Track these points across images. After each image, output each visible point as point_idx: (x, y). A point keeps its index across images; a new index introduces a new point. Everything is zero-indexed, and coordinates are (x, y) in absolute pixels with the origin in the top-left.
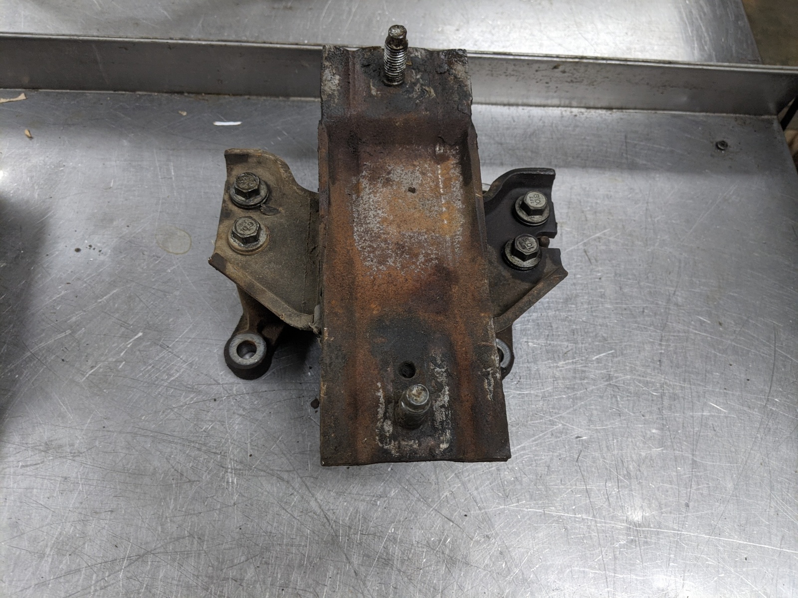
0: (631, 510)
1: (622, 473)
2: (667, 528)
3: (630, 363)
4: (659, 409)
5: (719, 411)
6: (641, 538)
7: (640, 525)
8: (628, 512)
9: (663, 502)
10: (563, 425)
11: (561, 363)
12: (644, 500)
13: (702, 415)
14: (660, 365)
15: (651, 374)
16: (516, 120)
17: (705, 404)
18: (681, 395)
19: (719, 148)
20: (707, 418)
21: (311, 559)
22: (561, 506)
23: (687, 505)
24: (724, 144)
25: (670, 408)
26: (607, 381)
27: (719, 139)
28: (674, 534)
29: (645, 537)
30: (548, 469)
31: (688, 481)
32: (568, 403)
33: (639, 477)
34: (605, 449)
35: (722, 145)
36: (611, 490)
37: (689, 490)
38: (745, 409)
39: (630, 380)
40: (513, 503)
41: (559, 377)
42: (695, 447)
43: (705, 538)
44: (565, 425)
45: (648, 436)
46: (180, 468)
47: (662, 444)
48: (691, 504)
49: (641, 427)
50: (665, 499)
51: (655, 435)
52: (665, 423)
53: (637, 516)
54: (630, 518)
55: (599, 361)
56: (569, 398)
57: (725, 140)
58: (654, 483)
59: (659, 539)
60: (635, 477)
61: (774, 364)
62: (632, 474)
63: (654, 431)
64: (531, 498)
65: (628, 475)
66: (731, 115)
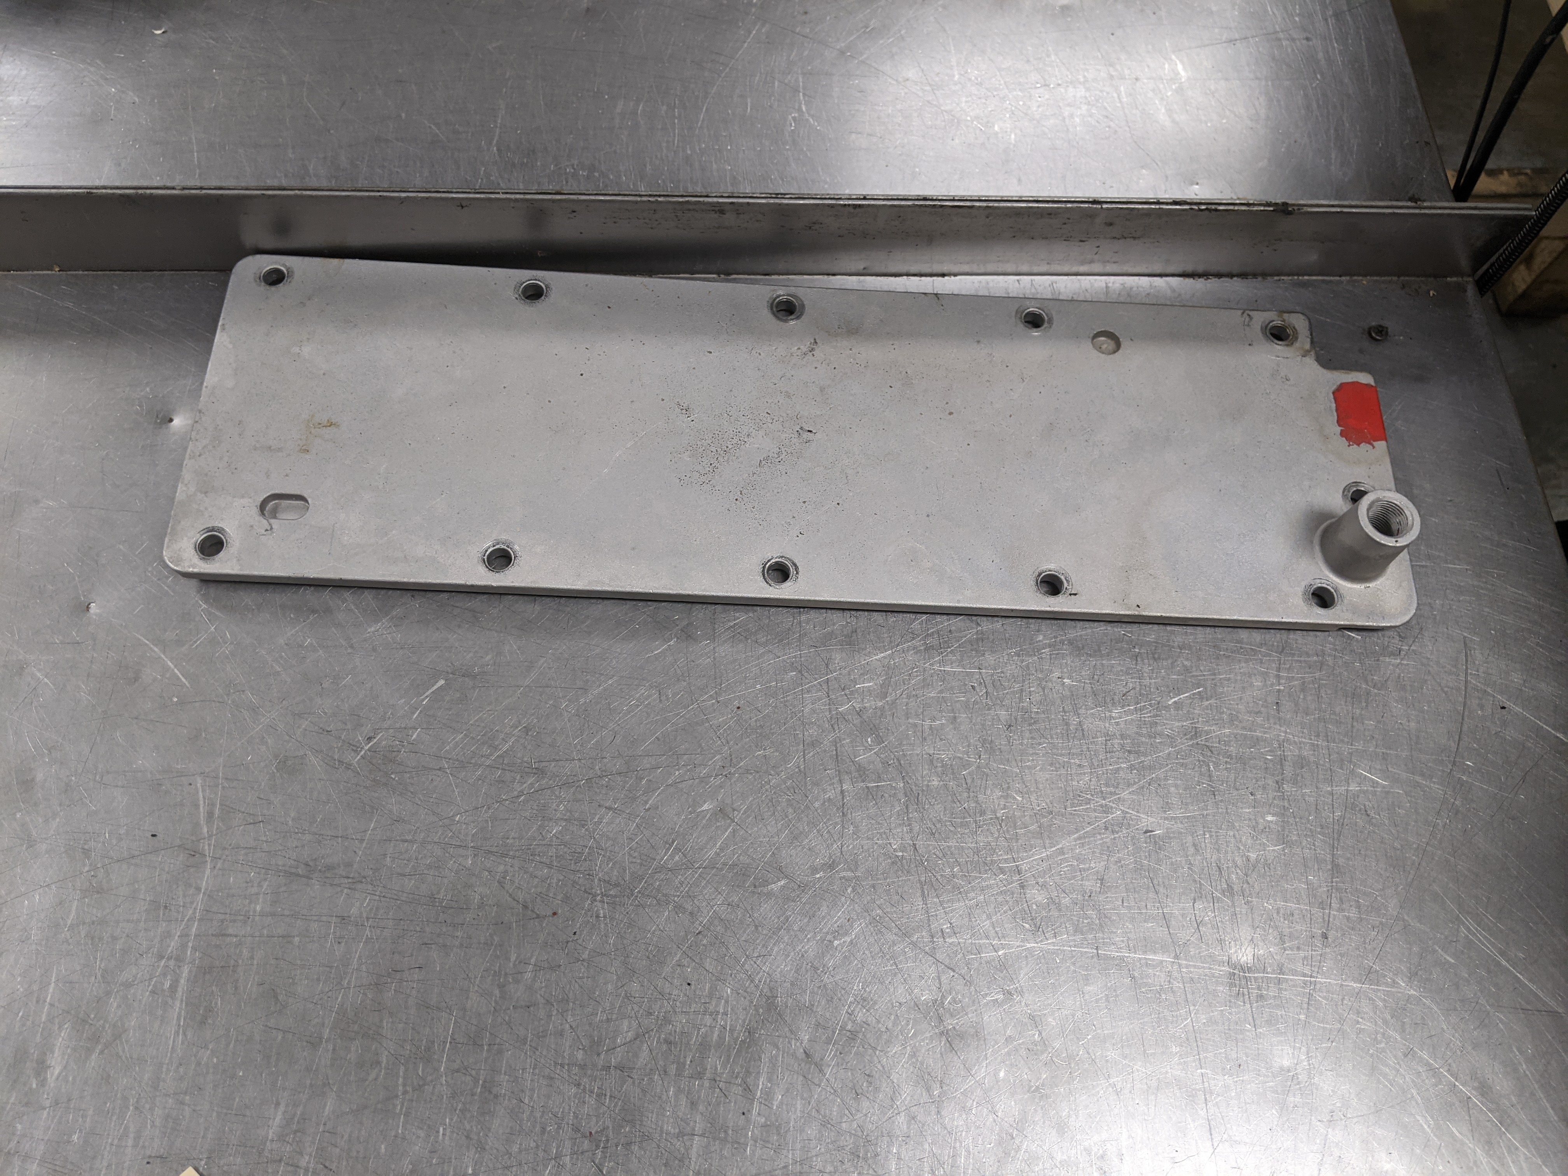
0: (1236, 945)
1: (1219, 888)
2: (1294, 972)
3: (1228, 709)
4: (1277, 782)
5: (1375, 784)
6: (1252, 989)
7: (1250, 970)
8: (1230, 948)
9: (1286, 931)
10: (1123, 811)
11: (1116, 712)
12: (1254, 928)
13: (1347, 790)
14: (1278, 711)
15: (1262, 726)
17: (1352, 772)
18: (1312, 759)
19: (1372, 338)
20: (1356, 796)
21: (735, 1035)
22: (1123, 941)
23: (1325, 936)
24: (1380, 329)
25: (1295, 782)
26: (1191, 739)
27: (1373, 323)
28: (1305, 983)
29: (1259, 988)
30: (1102, 884)
31: (1325, 897)
32: (1130, 776)
33: (1247, 893)
34: (1192, 850)
35: (1378, 334)
36: (1202, 914)
37: (1327, 911)
38: (1418, 779)
39: (1229, 736)
40: (1047, 939)
41: (1115, 734)
42: (1336, 843)
43: (1354, 989)
44: (1127, 813)
45: (1261, 827)
46: (521, 897)
47: (1282, 839)
48: (1331, 935)
49: (1249, 813)
50: (1290, 927)
51: (1271, 825)
52: (1286, 804)
53: (1245, 955)
54: (1234, 958)
55: (1178, 706)
56: (1132, 768)
57: (1385, 323)
58: (1272, 901)
59: (1280, 989)
60: (1240, 893)
61: (1465, 704)
62: (1236, 888)
63: (1270, 818)
64: (1076, 931)
65: (1229, 890)
66: (1395, 278)
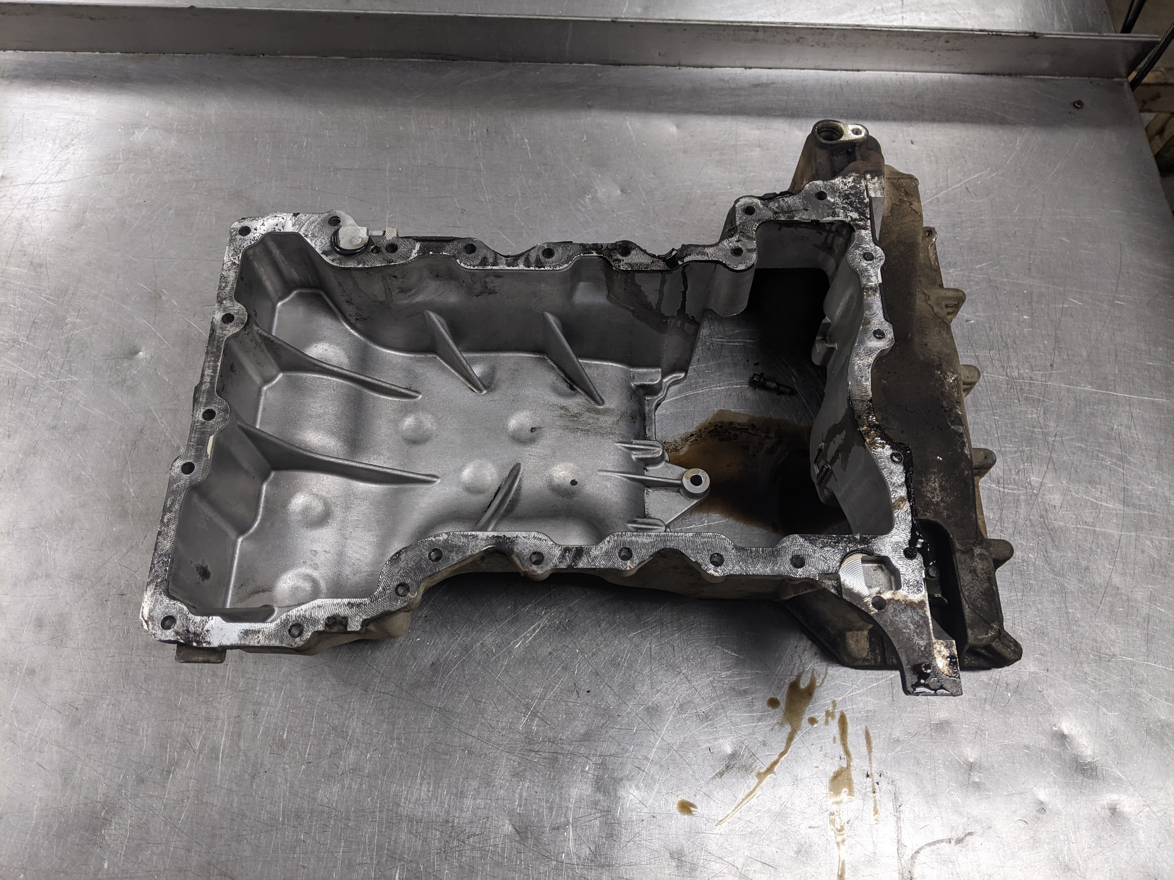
2: (1037, 380)
4: (1029, 302)
5: (1076, 304)
9: (1034, 364)
11: (951, 271)
13: (1063, 307)
14: (1029, 272)
15: (1022, 278)
16: (903, 83)
17: (1065, 299)
18: (1046, 293)
19: (1077, 107)
20: (1067, 309)
23: (1052, 365)
24: (1080, 102)
25: (1038, 302)
27: (1075, 99)
31: (1052, 350)
34: (988, 329)
35: (1078, 105)
36: (994, 356)
37: (1053, 356)
38: (1097, 302)
39: (1006, 282)
45: (1021, 320)
47: (1031, 326)
48: (1055, 365)
49: (1016, 314)
51: (1026, 320)
52: (1034, 312)
53: (1014, 373)
54: (1009, 375)
55: (981, 269)
57: (1083, 100)
58: (1027, 352)
59: (1031, 387)
60: (1012, 348)
61: (1120, 271)
62: (1010, 345)
63: (1025, 317)
65: (1007, 345)
66: (1087, 78)
